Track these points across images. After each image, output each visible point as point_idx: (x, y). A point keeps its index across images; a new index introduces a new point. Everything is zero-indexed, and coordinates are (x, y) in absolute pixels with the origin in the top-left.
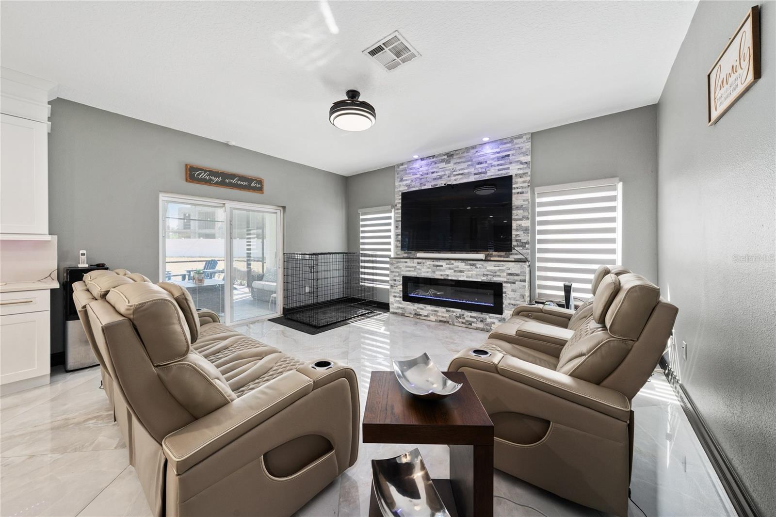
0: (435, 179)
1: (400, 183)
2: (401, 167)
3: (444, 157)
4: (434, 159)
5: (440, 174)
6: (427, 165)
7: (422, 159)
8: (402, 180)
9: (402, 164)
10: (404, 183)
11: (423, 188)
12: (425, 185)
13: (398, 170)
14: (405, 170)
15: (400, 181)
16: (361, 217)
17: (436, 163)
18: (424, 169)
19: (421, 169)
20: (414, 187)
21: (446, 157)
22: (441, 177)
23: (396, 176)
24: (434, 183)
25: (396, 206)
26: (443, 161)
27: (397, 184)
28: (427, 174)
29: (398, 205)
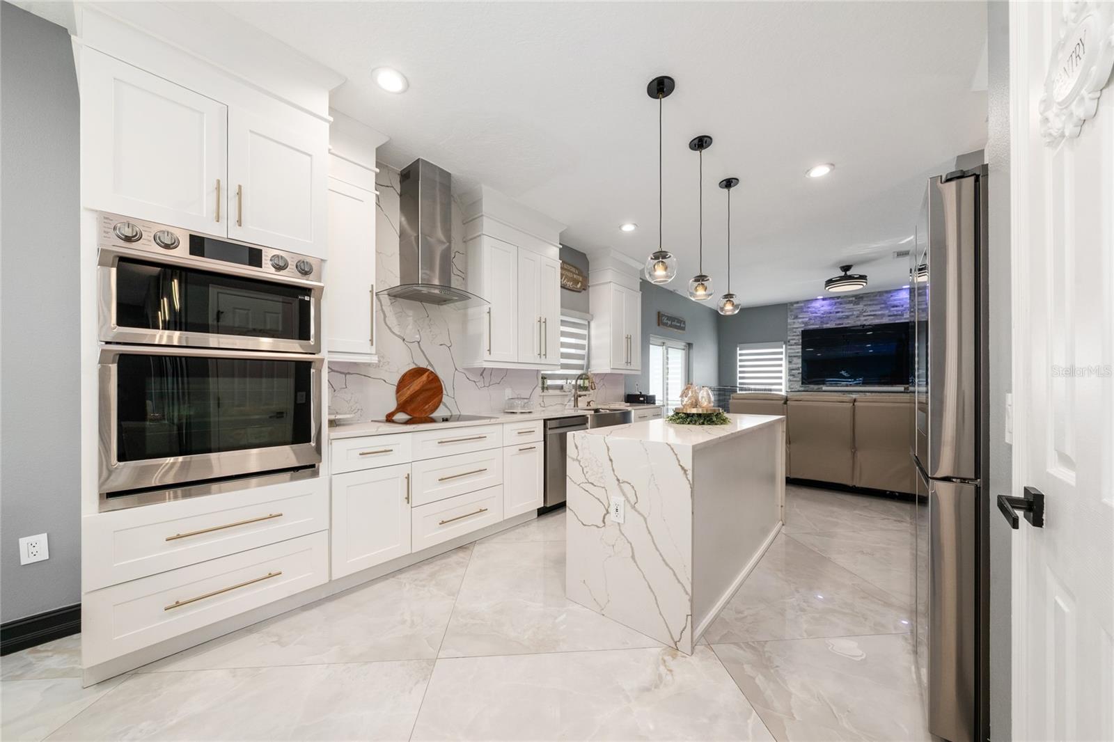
0: (840, 318)
1: (795, 321)
2: (795, 305)
3: (851, 299)
4: (838, 300)
5: (847, 314)
6: (830, 305)
7: (824, 299)
8: (796, 317)
9: (797, 303)
10: (800, 320)
11: (825, 326)
12: (827, 323)
13: (792, 307)
14: (801, 308)
15: (794, 319)
16: (739, 352)
17: (841, 304)
18: (827, 308)
19: (822, 308)
20: (813, 324)
21: (854, 299)
22: (848, 317)
23: (789, 314)
24: (838, 322)
25: (789, 342)
26: (850, 302)
27: (789, 321)
28: (831, 313)
29: (791, 341)
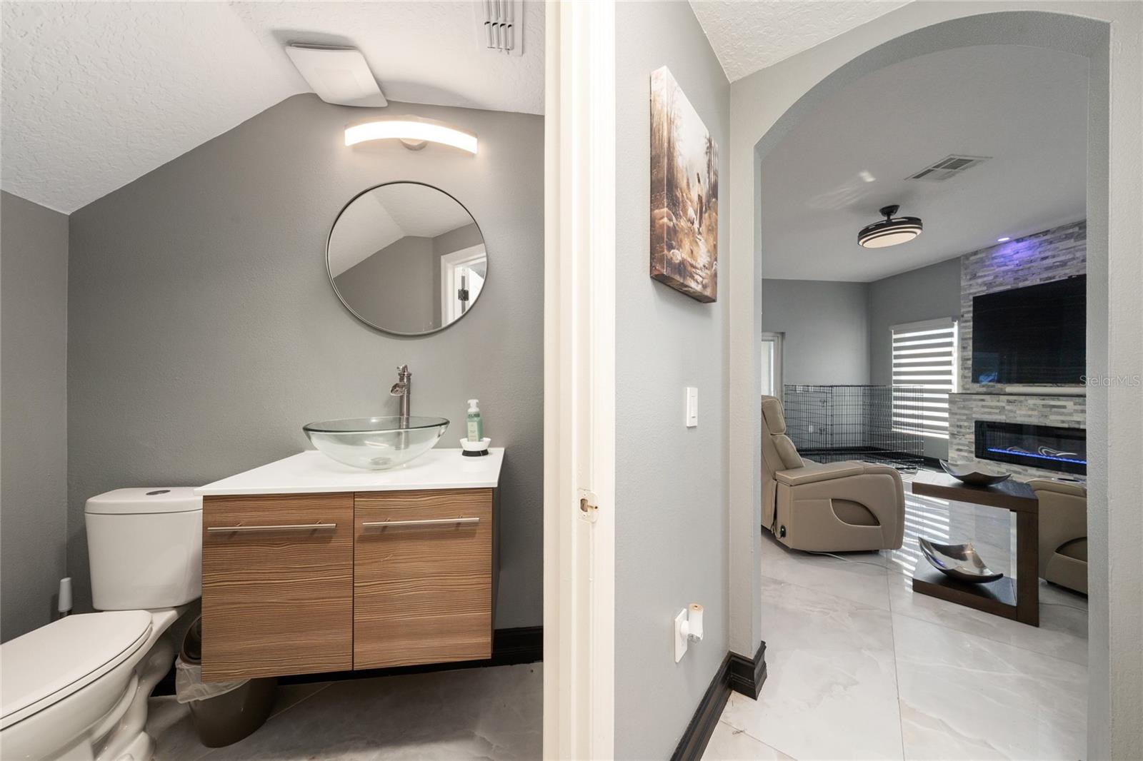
0: (1048, 269)
1: (972, 282)
2: (972, 258)
3: (1071, 231)
4: (1045, 238)
5: (1062, 258)
6: (1030, 248)
7: (1018, 241)
8: (974, 277)
9: (975, 253)
10: (980, 281)
11: (1021, 285)
12: (1027, 280)
13: (967, 262)
14: (982, 261)
15: (970, 279)
16: (894, 337)
17: (1051, 243)
18: (1025, 255)
19: (1017, 256)
20: (1001, 284)
21: (1076, 229)
22: (1064, 264)
23: (963, 272)
24: (1045, 275)
25: (963, 316)
26: (1068, 237)
27: (963, 283)
28: (1031, 262)
29: (966, 315)
